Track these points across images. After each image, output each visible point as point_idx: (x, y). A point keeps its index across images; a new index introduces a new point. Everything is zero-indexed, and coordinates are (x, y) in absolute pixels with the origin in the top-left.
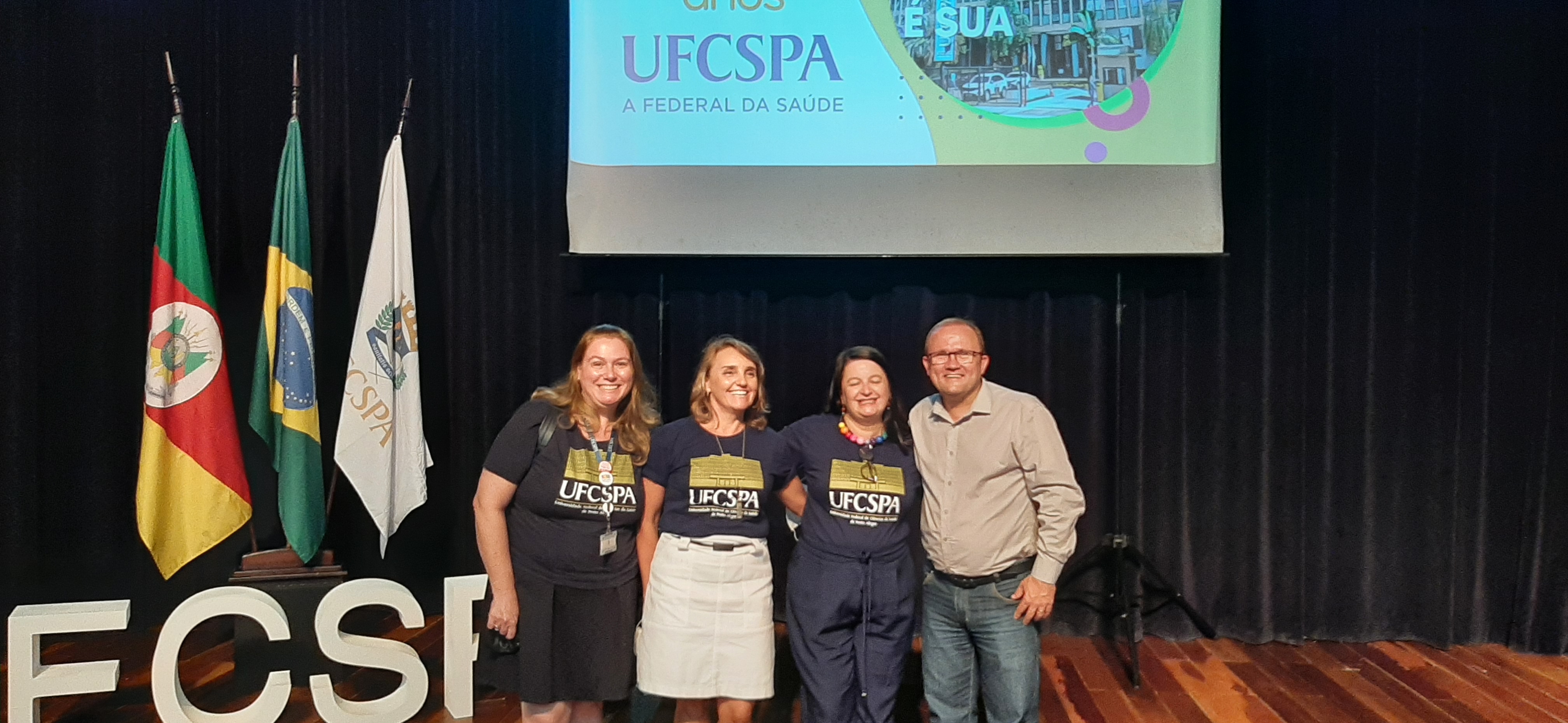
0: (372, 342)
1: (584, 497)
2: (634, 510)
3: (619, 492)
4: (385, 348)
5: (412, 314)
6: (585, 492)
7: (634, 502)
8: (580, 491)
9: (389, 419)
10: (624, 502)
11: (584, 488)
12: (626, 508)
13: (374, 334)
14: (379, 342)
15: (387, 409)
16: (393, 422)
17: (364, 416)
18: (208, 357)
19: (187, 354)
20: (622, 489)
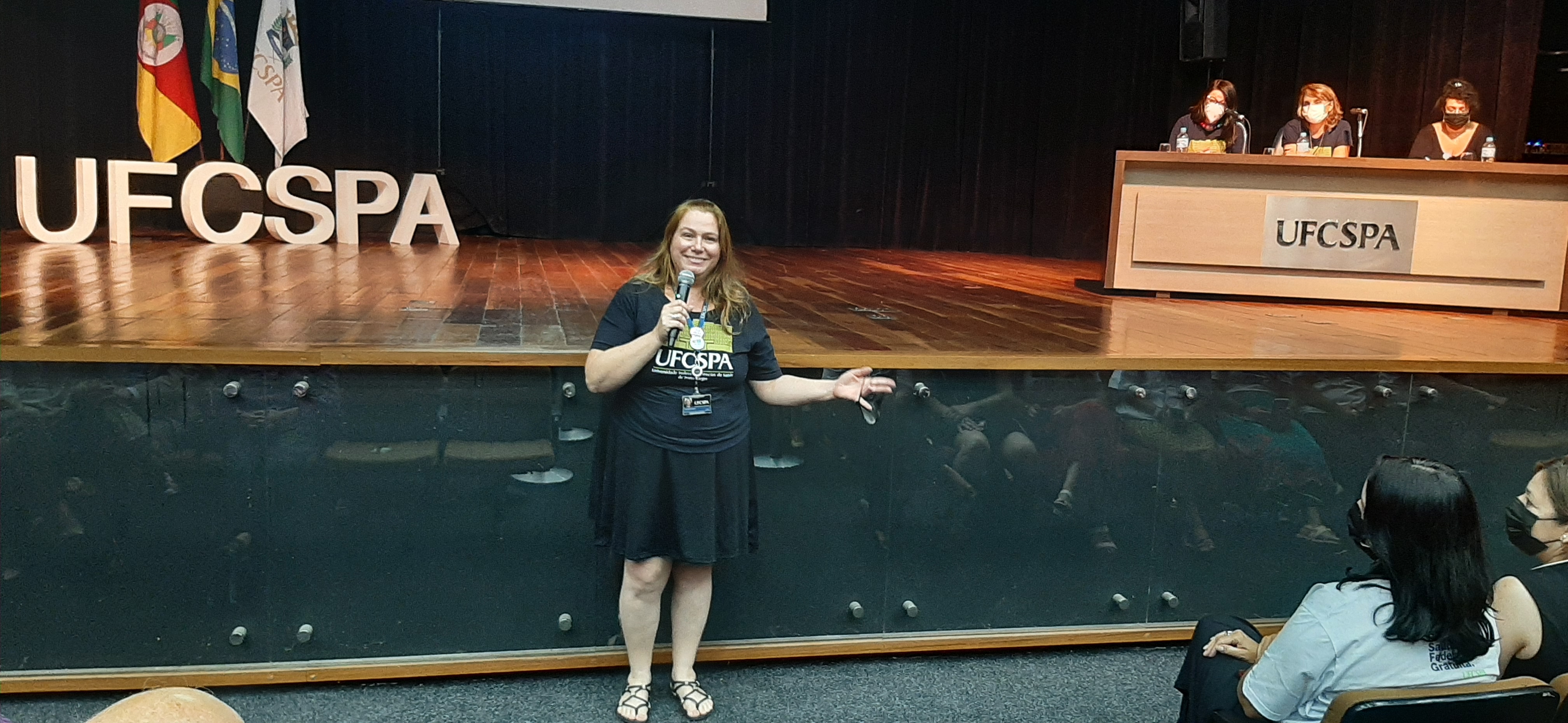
0: (270, 38)
4: (278, 43)
5: (295, 23)
9: (282, 86)
13: (271, 34)
14: (275, 39)
15: (281, 79)
16: (284, 88)
17: (267, 83)
18: (177, 38)
19: (165, 36)
20: (718, 355)
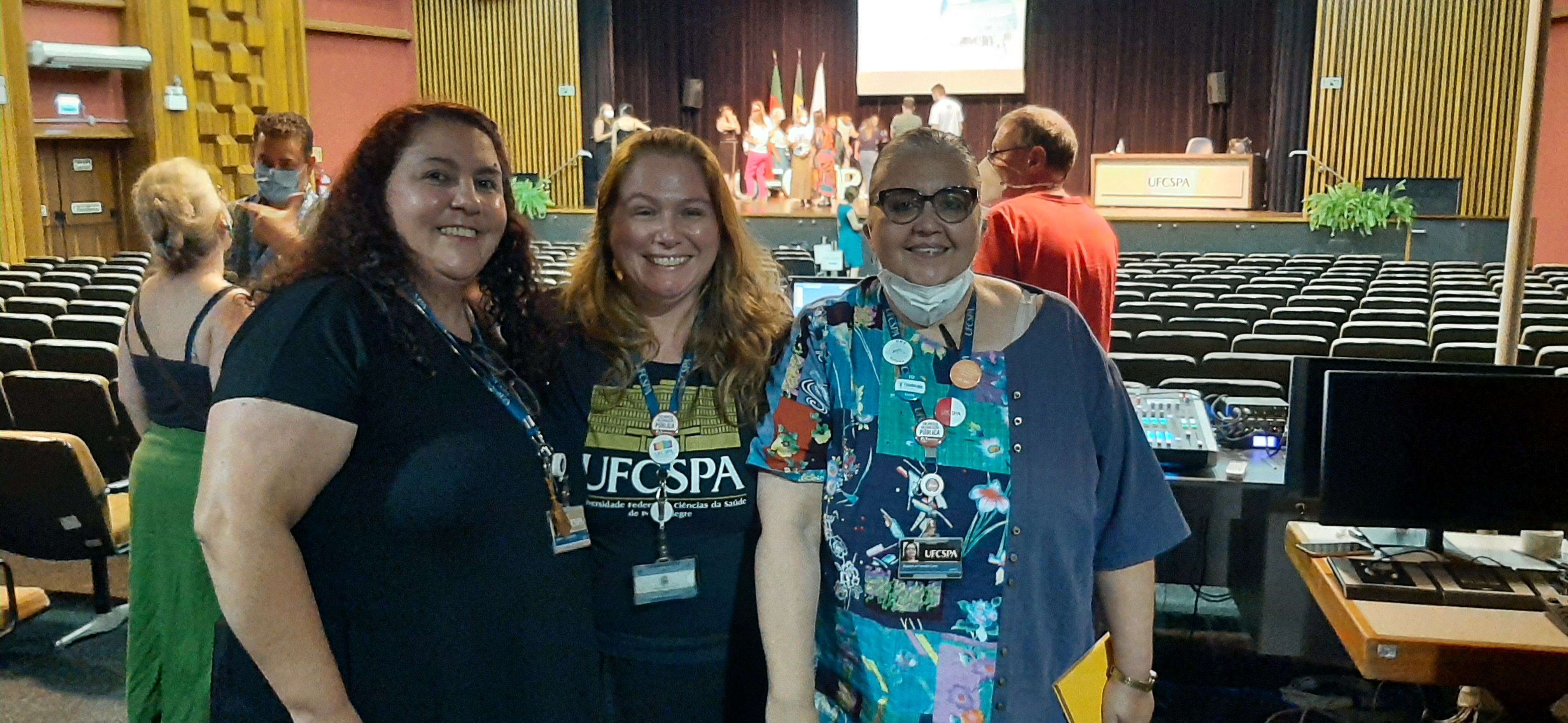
1: (624, 485)
2: (742, 502)
3: (703, 468)
6: (625, 475)
7: (739, 486)
8: (615, 474)
10: (716, 489)
11: (622, 467)
12: (722, 502)
20: (710, 462)
